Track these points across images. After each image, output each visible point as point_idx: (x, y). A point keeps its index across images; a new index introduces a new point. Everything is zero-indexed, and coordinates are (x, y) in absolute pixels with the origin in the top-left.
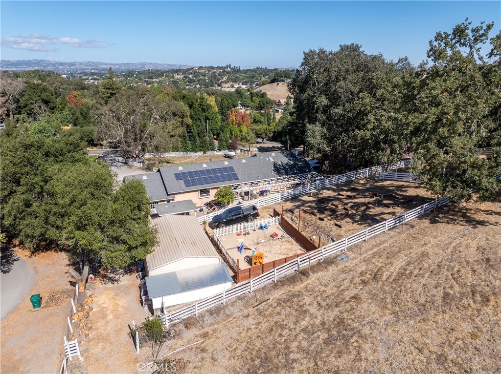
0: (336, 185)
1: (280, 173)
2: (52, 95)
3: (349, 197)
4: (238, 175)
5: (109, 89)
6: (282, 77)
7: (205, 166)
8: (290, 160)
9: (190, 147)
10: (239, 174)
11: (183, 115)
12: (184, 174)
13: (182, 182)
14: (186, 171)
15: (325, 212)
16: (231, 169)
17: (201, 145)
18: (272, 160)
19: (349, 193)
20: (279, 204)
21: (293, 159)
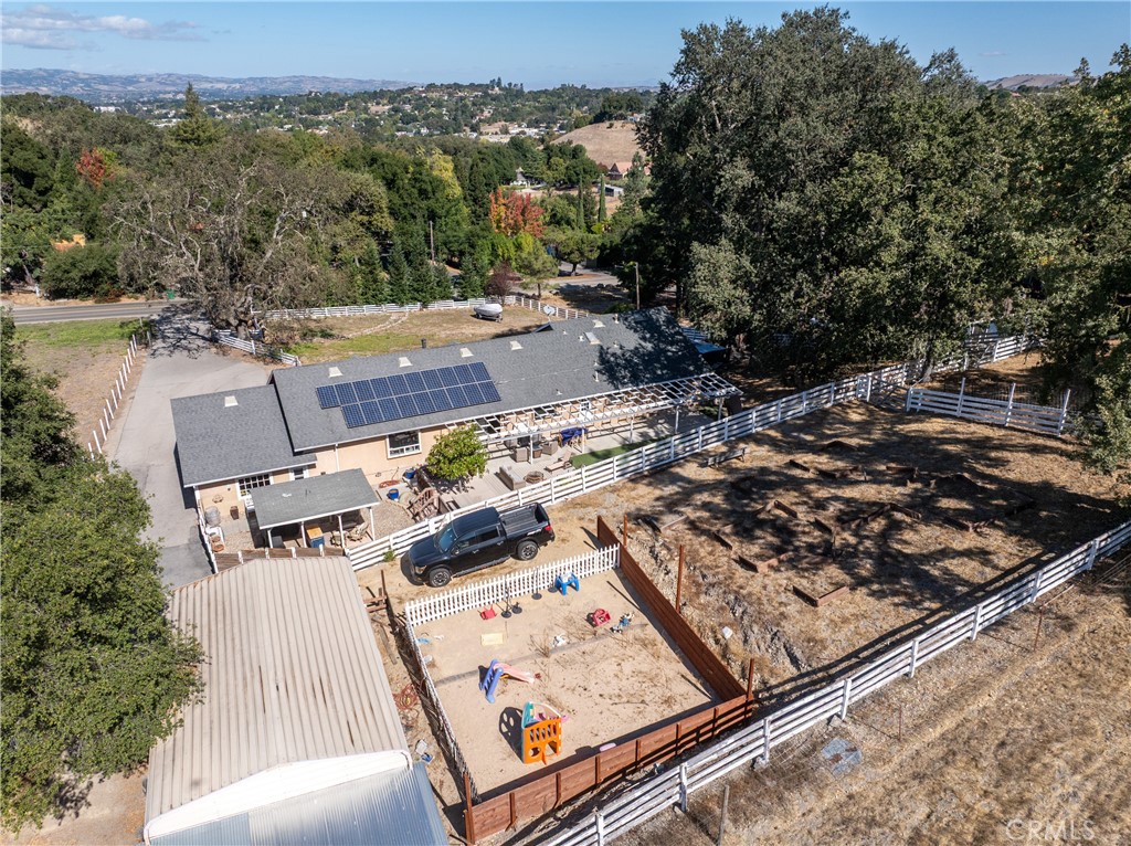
0: (777, 427)
1: (617, 379)
2: (43, 157)
3: (827, 477)
4: (499, 388)
5: (188, 141)
6: (621, 108)
7: (404, 362)
8: (644, 339)
9: (387, 290)
10: (502, 384)
11: (372, 206)
12: (343, 389)
13: (337, 414)
14: (351, 379)
15: (758, 533)
16: (480, 369)
17: (416, 286)
18: (595, 341)
19: (824, 462)
20: (614, 490)
21: (652, 336)
